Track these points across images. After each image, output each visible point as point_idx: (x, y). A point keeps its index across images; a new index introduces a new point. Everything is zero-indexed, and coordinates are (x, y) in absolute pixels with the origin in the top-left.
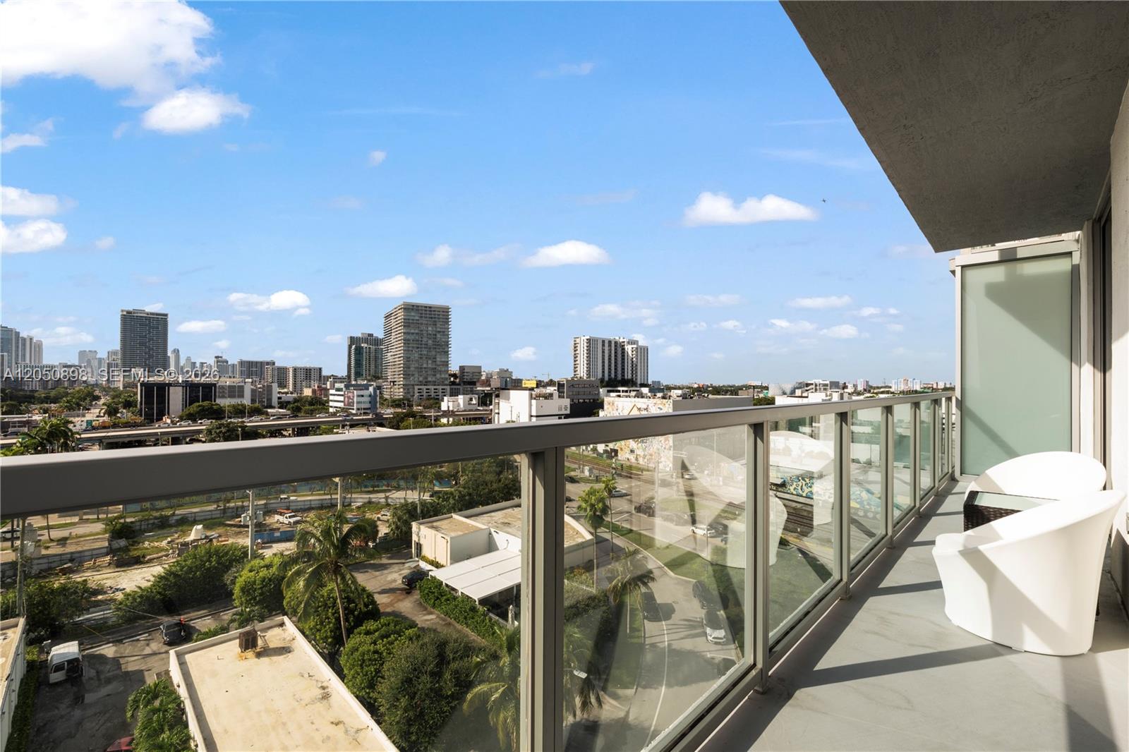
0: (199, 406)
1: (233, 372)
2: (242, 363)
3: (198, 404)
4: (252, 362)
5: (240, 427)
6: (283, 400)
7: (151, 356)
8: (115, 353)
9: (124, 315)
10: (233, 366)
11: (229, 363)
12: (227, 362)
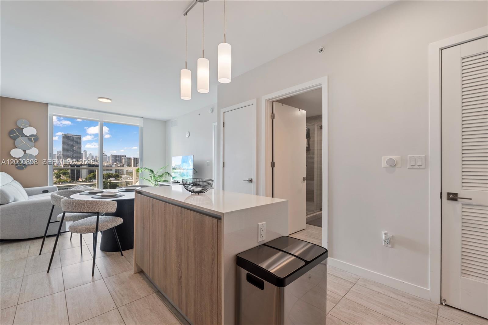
0: (93, 174)
1: (109, 160)
2: (112, 156)
3: (93, 173)
4: (116, 156)
5: (109, 183)
6: (129, 172)
7: (74, 153)
8: (60, 152)
9: (63, 136)
10: (109, 157)
11: (107, 156)
12: (106, 156)
